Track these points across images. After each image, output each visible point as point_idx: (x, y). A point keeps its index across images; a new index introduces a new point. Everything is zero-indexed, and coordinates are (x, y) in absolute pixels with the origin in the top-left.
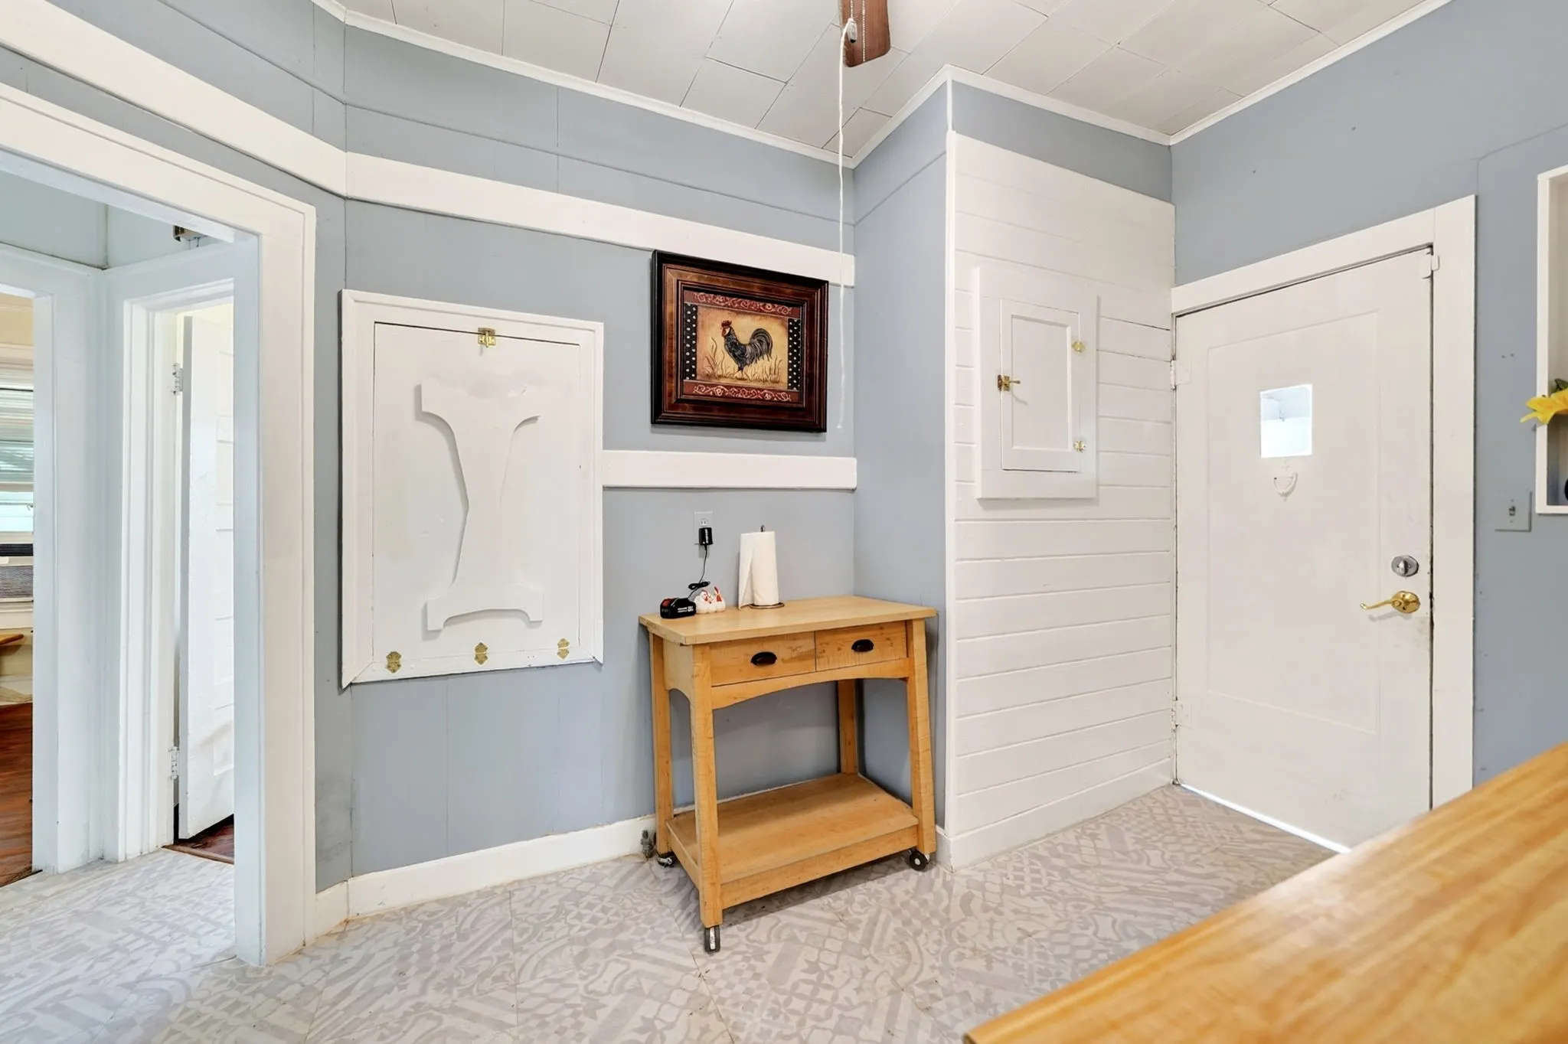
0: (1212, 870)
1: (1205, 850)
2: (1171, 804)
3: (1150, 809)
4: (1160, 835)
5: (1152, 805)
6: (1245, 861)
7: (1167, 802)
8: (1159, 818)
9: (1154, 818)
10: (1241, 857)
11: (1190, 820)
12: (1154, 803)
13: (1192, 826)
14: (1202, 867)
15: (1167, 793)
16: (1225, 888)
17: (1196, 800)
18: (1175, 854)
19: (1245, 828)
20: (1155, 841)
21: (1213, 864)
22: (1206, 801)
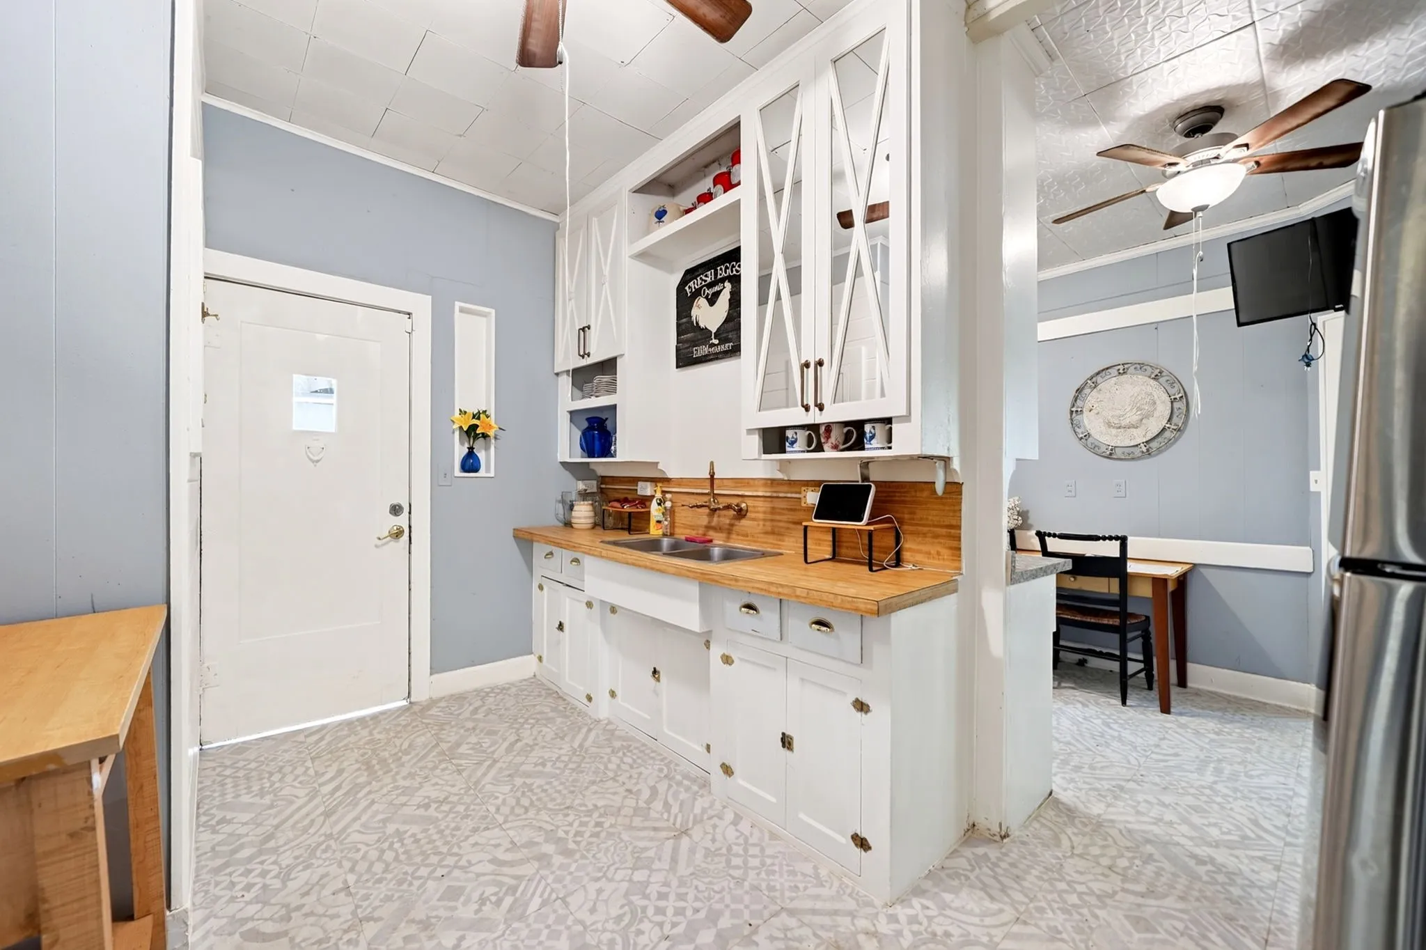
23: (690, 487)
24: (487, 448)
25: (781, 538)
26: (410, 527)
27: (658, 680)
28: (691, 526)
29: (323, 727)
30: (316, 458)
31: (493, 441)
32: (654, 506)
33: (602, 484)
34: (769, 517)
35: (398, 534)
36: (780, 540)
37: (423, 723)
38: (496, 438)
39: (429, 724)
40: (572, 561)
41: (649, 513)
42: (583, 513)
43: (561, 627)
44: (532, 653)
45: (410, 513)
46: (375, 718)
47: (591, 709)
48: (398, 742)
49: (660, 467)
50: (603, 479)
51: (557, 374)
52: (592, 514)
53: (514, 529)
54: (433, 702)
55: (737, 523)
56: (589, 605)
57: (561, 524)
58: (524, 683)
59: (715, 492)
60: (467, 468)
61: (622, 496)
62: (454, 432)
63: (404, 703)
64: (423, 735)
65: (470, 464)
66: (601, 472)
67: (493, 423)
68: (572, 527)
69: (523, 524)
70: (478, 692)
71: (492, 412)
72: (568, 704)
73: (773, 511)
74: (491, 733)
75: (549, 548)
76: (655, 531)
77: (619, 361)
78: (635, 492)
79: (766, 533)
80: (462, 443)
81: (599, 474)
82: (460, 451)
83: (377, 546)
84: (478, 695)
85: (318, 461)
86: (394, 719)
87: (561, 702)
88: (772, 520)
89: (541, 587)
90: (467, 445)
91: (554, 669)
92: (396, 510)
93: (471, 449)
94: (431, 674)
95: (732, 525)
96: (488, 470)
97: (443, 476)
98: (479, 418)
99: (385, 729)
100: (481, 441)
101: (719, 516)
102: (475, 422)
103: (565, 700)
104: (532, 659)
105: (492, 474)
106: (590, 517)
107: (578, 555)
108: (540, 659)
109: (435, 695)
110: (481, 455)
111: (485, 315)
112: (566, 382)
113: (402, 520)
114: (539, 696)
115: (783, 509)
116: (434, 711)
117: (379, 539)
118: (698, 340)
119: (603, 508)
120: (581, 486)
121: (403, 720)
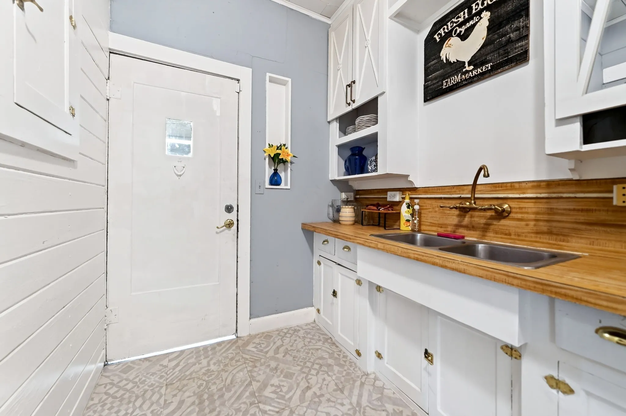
0: (178, 398)
1: (163, 391)
2: (116, 380)
3: (106, 393)
4: (131, 405)
5: (105, 389)
6: (184, 380)
7: (113, 380)
8: (118, 395)
9: (116, 398)
10: (180, 379)
11: (137, 380)
12: (105, 387)
13: (141, 383)
14: (172, 402)
15: (107, 374)
16: (193, 403)
17: (127, 368)
18: (151, 409)
19: (165, 362)
20: (133, 412)
21: (175, 396)
22: (133, 362)
23: (441, 193)
24: (285, 170)
25: (565, 238)
26: (238, 220)
27: (431, 362)
28: (439, 224)
29: (182, 352)
30: (179, 174)
31: (289, 165)
32: (404, 209)
33: (356, 195)
34: (546, 217)
35: (229, 225)
36: (564, 241)
37: (243, 358)
38: (291, 163)
39: (247, 359)
40: (344, 248)
41: (399, 214)
42: (347, 213)
43: (335, 294)
44: (313, 306)
45: (238, 211)
46: (213, 347)
47: (359, 361)
48: (224, 375)
49: (410, 179)
50: (358, 192)
51: (329, 122)
52: (353, 214)
53: (303, 224)
54: (251, 337)
55: (495, 222)
56: (359, 282)
57: (330, 221)
58: (309, 327)
59: (476, 196)
60: (273, 183)
61: (375, 202)
62: (265, 159)
63: (234, 337)
64: (241, 370)
65: (275, 180)
66: (357, 186)
67: (290, 153)
68: (340, 223)
69: (308, 221)
70: (279, 331)
71: (289, 145)
72: (340, 351)
73: (551, 211)
74: (289, 376)
75: (325, 237)
76: (405, 228)
77: (380, 100)
78: (386, 199)
79: (537, 233)
80: (270, 167)
81: (354, 189)
82: (269, 172)
83: (217, 233)
84: (278, 334)
85: (180, 176)
86: (224, 352)
87: (334, 347)
88: (547, 221)
89: (319, 263)
90: (273, 168)
91: (329, 321)
92: (229, 209)
93: (276, 170)
94: (250, 319)
95: (488, 225)
96: (286, 184)
97: (258, 187)
98: (281, 149)
99: (218, 361)
100: (281, 165)
101: (472, 217)
102: (279, 151)
103: (337, 347)
104: (312, 310)
105: (289, 187)
106: (352, 217)
107: (349, 244)
108: (318, 311)
109: (253, 333)
110: (282, 175)
111: (284, 83)
112: (335, 126)
113: (232, 216)
114: (320, 340)
115: (570, 210)
116: (250, 347)
117: (218, 228)
118: (449, 73)
119: (362, 210)
120: (344, 196)
121: (231, 353)
